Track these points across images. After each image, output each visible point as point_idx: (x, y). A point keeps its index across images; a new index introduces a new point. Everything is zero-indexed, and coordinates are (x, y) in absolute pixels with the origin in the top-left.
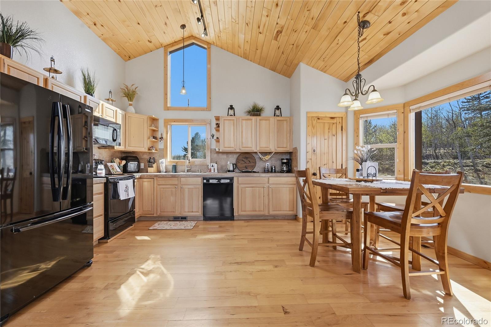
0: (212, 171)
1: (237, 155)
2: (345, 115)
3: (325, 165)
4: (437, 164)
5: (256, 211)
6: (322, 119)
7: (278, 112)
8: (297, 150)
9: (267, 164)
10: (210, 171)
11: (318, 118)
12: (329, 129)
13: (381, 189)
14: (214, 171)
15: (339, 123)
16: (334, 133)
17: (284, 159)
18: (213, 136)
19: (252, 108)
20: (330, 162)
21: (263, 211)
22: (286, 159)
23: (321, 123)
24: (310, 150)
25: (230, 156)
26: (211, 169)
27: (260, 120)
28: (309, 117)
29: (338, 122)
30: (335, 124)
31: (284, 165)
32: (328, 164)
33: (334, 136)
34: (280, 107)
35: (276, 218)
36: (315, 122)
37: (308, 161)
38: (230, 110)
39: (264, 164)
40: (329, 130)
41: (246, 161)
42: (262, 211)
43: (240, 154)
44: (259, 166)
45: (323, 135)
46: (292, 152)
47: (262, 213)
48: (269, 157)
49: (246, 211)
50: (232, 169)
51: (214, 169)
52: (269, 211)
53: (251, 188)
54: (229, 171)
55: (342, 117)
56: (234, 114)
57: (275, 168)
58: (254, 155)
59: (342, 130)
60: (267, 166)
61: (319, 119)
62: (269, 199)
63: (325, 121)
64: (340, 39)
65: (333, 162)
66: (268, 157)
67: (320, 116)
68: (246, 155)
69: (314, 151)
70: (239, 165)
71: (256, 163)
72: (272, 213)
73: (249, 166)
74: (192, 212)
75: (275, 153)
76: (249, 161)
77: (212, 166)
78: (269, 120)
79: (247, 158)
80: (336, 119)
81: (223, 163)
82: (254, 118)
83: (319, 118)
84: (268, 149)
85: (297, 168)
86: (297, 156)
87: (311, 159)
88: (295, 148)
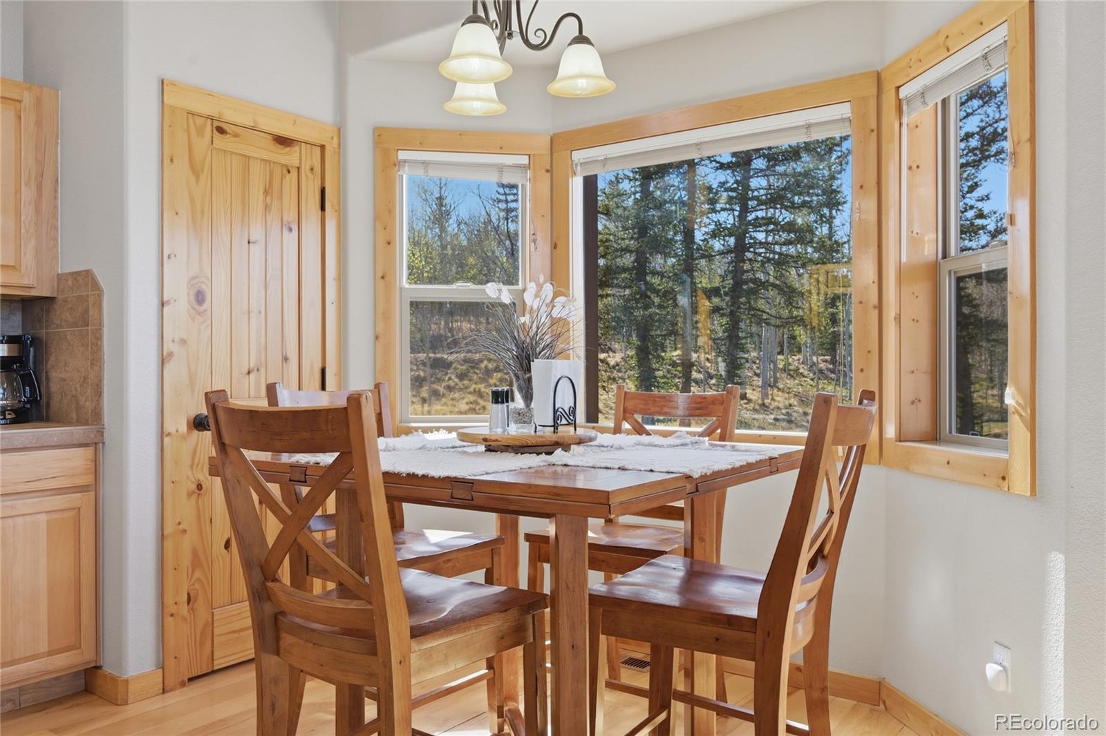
2: (336, 140)
3: (249, 373)
6: (236, 136)
8: (96, 286)
11: (216, 124)
12: (266, 192)
15: (309, 174)
16: (291, 216)
20: (275, 357)
22: (11, 339)
23: (232, 153)
24: (179, 289)
28: (173, 109)
29: (308, 168)
30: (294, 173)
32: (263, 370)
33: (290, 230)
36: (201, 144)
37: (171, 354)
40: (268, 198)
45: (243, 216)
55: (322, 147)
59: (323, 208)
61: (221, 130)
63: (251, 152)
65: (286, 359)
67: (227, 117)
69: (200, 297)
80: (297, 148)
83: (225, 126)
85: (98, 393)
86: (100, 324)
87: (183, 342)
88: (75, 275)
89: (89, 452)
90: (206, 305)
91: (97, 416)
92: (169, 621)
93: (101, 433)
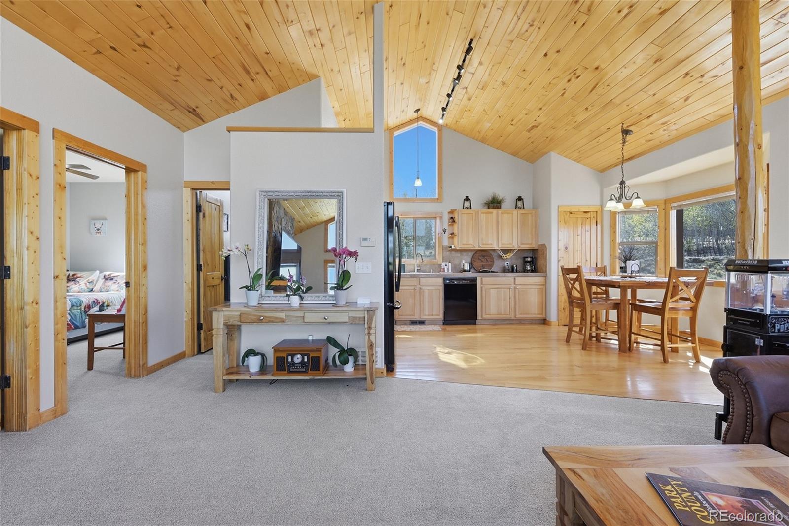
0: (446, 271)
1: (473, 253)
2: (600, 209)
4: (717, 263)
5: (501, 314)
6: (575, 213)
7: (520, 204)
8: (546, 247)
9: (506, 263)
10: (444, 271)
12: (582, 224)
13: (645, 282)
14: (448, 271)
16: (588, 228)
17: (527, 257)
18: (445, 231)
19: (490, 199)
20: (584, 260)
21: (509, 314)
22: (531, 257)
23: (574, 217)
24: (562, 247)
25: (464, 253)
26: (444, 269)
27: (502, 213)
28: (561, 211)
29: (593, 217)
30: (589, 219)
31: (528, 264)
32: (581, 263)
33: (588, 231)
34: (522, 198)
35: (523, 322)
36: (567, 217)
37: (560, 260)
38: (466, 202)
39: (503, 263)
41: (483, 260)
42: (507, 314)
43: (475, 251)
44: (497, 265)
45: (576, 231)
46: (537, 250)
47: (508, 317)
48: (512, 255)
49: (490, 314)
50: (468, 268)
51: (448, 268)
52: (515, 315)
53: (496, 290)
54: (465, 271)
55: (597, 211)
56: (471, 206)
57: (516, 267)
58: (492, 252)
59: (597, 225)
60: (506, 265)
61: (571, 213)
62: (515, 301)
63: (578, 216)
64: (601, 139)
65: (587, 260)
66: (509, 255)
67: (573, 210)
68: (483, 252)
69: (566, 248)
70: (475, 264)
71: (493, 261)
72: (518, 316)
73: (486, 265)
74: (433, 315)
75: (519, 250)
76: (487, 260)
77: (446, 265)
78: (512, 213)
79: (484, 256)
80: (590, 213)
81: (456, 262)
82: (495, 211)
84: (511, 246)
85: (546, 267)
86: (546, 254)
87: (562, 257)
88: (542, 245)
89: (545, 278)
90: (568, 249)
91: (546, 272)
92: (560, 312)
93: (547, 275)
